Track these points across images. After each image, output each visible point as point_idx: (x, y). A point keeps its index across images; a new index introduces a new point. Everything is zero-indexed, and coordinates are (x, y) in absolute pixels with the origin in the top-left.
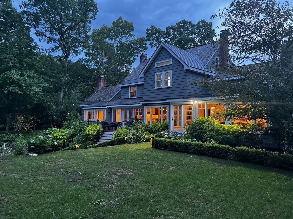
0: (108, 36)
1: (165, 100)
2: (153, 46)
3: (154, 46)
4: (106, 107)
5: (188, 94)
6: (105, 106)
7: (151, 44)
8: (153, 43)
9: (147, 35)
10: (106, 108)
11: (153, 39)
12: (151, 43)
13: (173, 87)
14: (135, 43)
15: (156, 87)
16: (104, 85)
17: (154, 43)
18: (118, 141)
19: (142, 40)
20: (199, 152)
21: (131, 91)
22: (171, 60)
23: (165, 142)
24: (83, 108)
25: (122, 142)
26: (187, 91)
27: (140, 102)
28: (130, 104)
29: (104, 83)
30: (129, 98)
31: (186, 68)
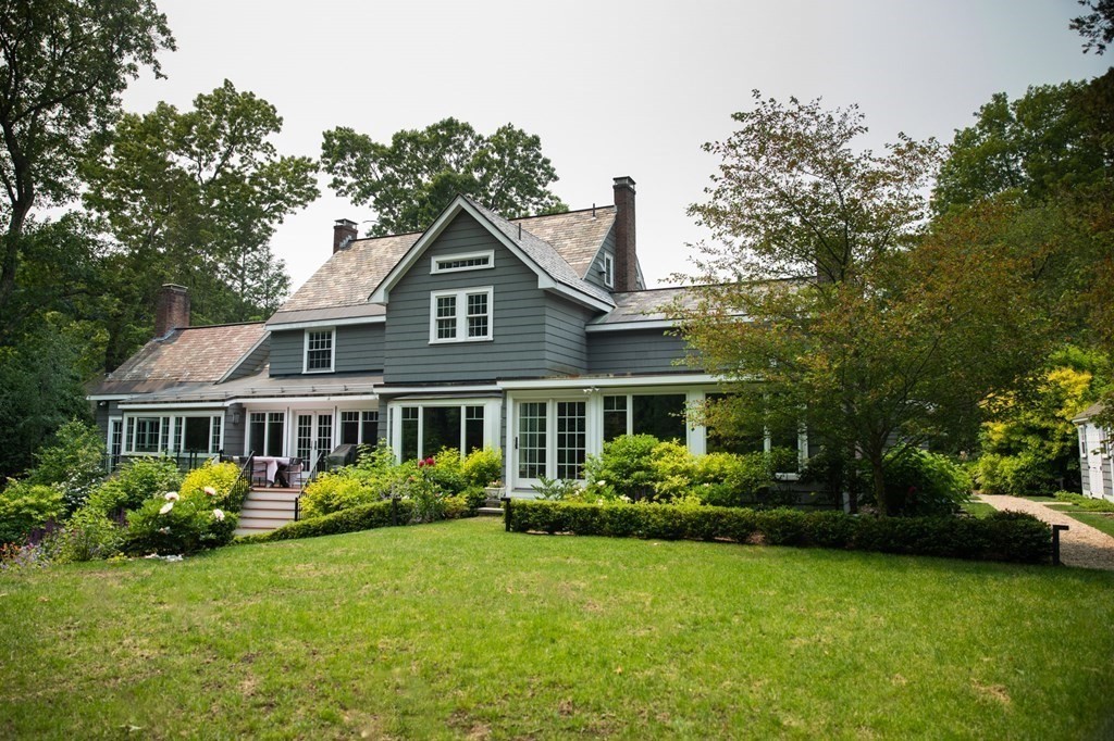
0: (181, 145)
1: (493, 382)
2: (342, 191)
3: (346, 193)
4: (227, 404)
5: (548, 364)
6: (223, 400)
7: (336, 184)
8: (342, 183)
9: (322, 152)
10: (225, 409)
11: (343, 168)
12: (335, 180)
13: (499, 340)
14: (273, 173)
15: (434, 339)
16: (185, 320)
17: (348, 183)
18: (362, 518)
19: (302, 166)
20: (670, 531)
21: (311, 347)
22: (491, 254)
23: (556, 510)
24: (120, 407)
25: (380, 521)
26: (547, 355)
27: (375, 386)
28: (329, 395)
29: (185, 315)
30: (305, 371)
31: (544, 283)
